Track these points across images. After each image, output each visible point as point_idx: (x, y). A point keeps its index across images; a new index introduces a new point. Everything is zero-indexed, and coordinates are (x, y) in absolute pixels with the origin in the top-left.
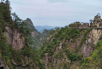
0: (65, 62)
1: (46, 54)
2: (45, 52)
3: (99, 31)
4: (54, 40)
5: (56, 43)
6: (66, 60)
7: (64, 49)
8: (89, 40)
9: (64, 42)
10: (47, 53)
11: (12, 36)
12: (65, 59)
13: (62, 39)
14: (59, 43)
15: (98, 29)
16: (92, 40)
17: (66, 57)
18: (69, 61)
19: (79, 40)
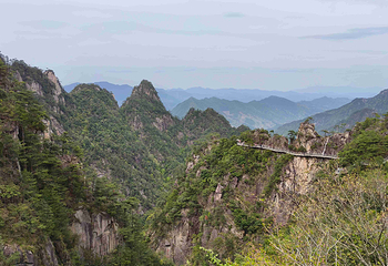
0: (229, 237)
1: (184, 212)
2: (180, 207)
3: (311, 162)
4: (204, 175)
5: (207, 183)
6: (232, 230)
7: (227, 201)
8: (288, 184)
9: (226, 183)
10: (188, 210)
11: (90, 229)
12: (230, 228)
13: (222, 174)
14: (216, 187)
15: (307, 157)
16: (294, 183)
17: (233, 223)
18: (240, 234)
19: (265, 179)
